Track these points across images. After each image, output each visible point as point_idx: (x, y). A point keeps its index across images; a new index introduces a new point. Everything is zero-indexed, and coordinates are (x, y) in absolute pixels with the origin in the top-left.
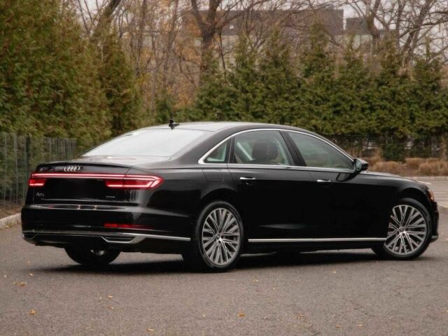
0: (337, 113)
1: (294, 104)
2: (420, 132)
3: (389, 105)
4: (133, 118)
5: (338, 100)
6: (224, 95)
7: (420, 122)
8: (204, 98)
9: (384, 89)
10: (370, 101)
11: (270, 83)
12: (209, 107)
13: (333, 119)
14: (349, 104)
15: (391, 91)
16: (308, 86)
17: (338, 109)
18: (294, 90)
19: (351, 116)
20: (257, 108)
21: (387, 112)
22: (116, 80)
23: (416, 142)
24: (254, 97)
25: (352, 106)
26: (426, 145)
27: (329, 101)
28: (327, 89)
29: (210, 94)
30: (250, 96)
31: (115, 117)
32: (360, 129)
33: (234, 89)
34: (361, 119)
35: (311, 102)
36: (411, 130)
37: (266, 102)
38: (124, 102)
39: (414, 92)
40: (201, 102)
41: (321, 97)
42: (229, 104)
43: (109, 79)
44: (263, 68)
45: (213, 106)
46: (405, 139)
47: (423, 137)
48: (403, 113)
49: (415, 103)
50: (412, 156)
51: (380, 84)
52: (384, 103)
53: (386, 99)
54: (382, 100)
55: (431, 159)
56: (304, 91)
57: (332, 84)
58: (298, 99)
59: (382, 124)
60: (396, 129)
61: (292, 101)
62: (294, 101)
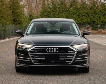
0: (79, 17)
1: (67, 15)
2: (102, 22)
3: (93, 15)
4: (20, 19)
5: (79, 14)
6: (48, 12)
7: (102, 20)
8: (42, 13)
9: (92, 10)
10: (88, 14)
11: (60, 9)
12: (43, 16)
13: (78, 19)
14: (82, 15)
15: (94, 11)
16: (71, 10)
17: (79, 16)
18: (67, 11)
19: (83, 18)
20: (57, 16)
21: (93, 16)
22: (15, 8)
23: (101, 25)
24: (56, 13)
25: (83, 15)
26: (104, 26)
27: (77, 14)
28: (76, 11)
29: (44, 12)
30: (55, 12)
31: (14, 18)
32: (85, 22)
33: (50, 11)
34: (85, 19)
35: (71, 14)
36: (99, 22)
37: (59, 14)
38: (17, 14)
39: (100, 11)
40: (41, 14)
41: (74, 13)
42: (49, 15)
43: (13, 7)
44: (58, 5)
45: (44, 15)
46: (98, 24)
47: (103, 24)
48: (97, 17)
49: (101, 14)
50: (100, 29)
51: (91, 9)
52: (92, 14)
53: (93, 13)
54: (91, 13)
55: (105, 30)
56: (70, 11)
57: (78, 9)
58: (68, 13)
59: (91, 20)
60: (95, 21)
61: (66, 14)
62: (67, 14)
